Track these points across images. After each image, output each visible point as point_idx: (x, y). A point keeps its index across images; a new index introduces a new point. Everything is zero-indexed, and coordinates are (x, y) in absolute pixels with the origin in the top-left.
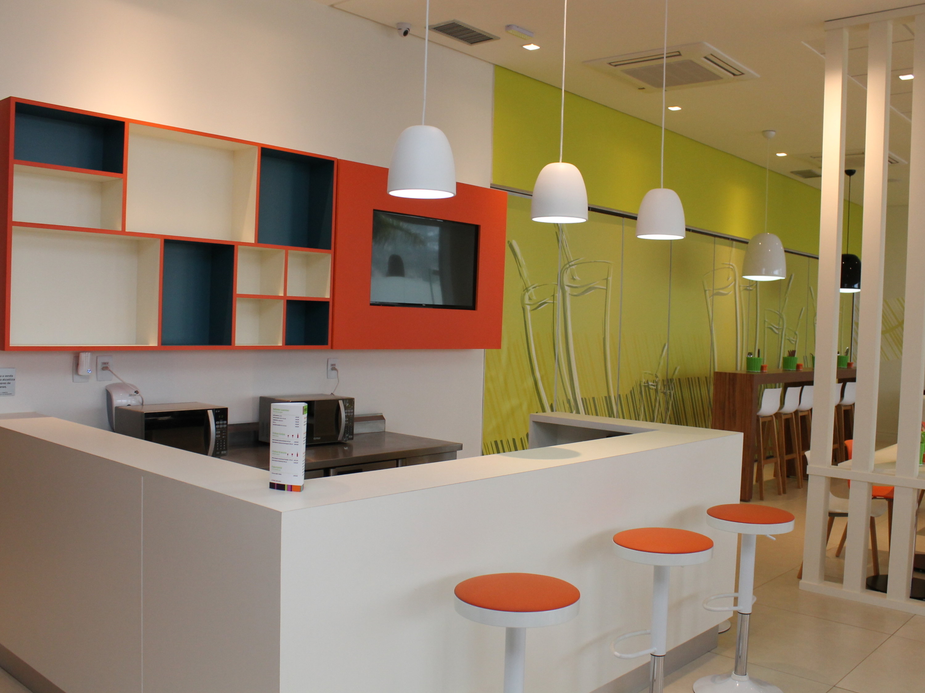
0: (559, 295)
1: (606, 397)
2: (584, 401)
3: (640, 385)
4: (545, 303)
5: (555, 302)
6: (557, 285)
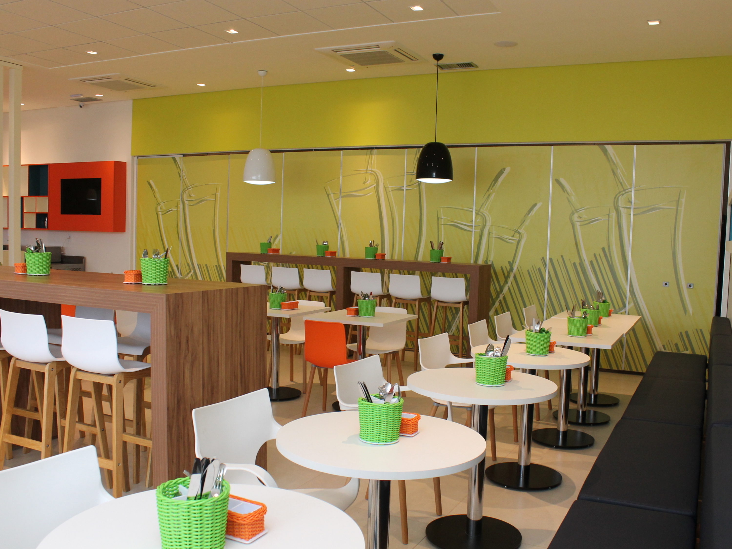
0: (181, 206)
1: (216, 266)
2: (199, 266)
4: (171, 210)
5: (178, 209)
6: (180, 200)
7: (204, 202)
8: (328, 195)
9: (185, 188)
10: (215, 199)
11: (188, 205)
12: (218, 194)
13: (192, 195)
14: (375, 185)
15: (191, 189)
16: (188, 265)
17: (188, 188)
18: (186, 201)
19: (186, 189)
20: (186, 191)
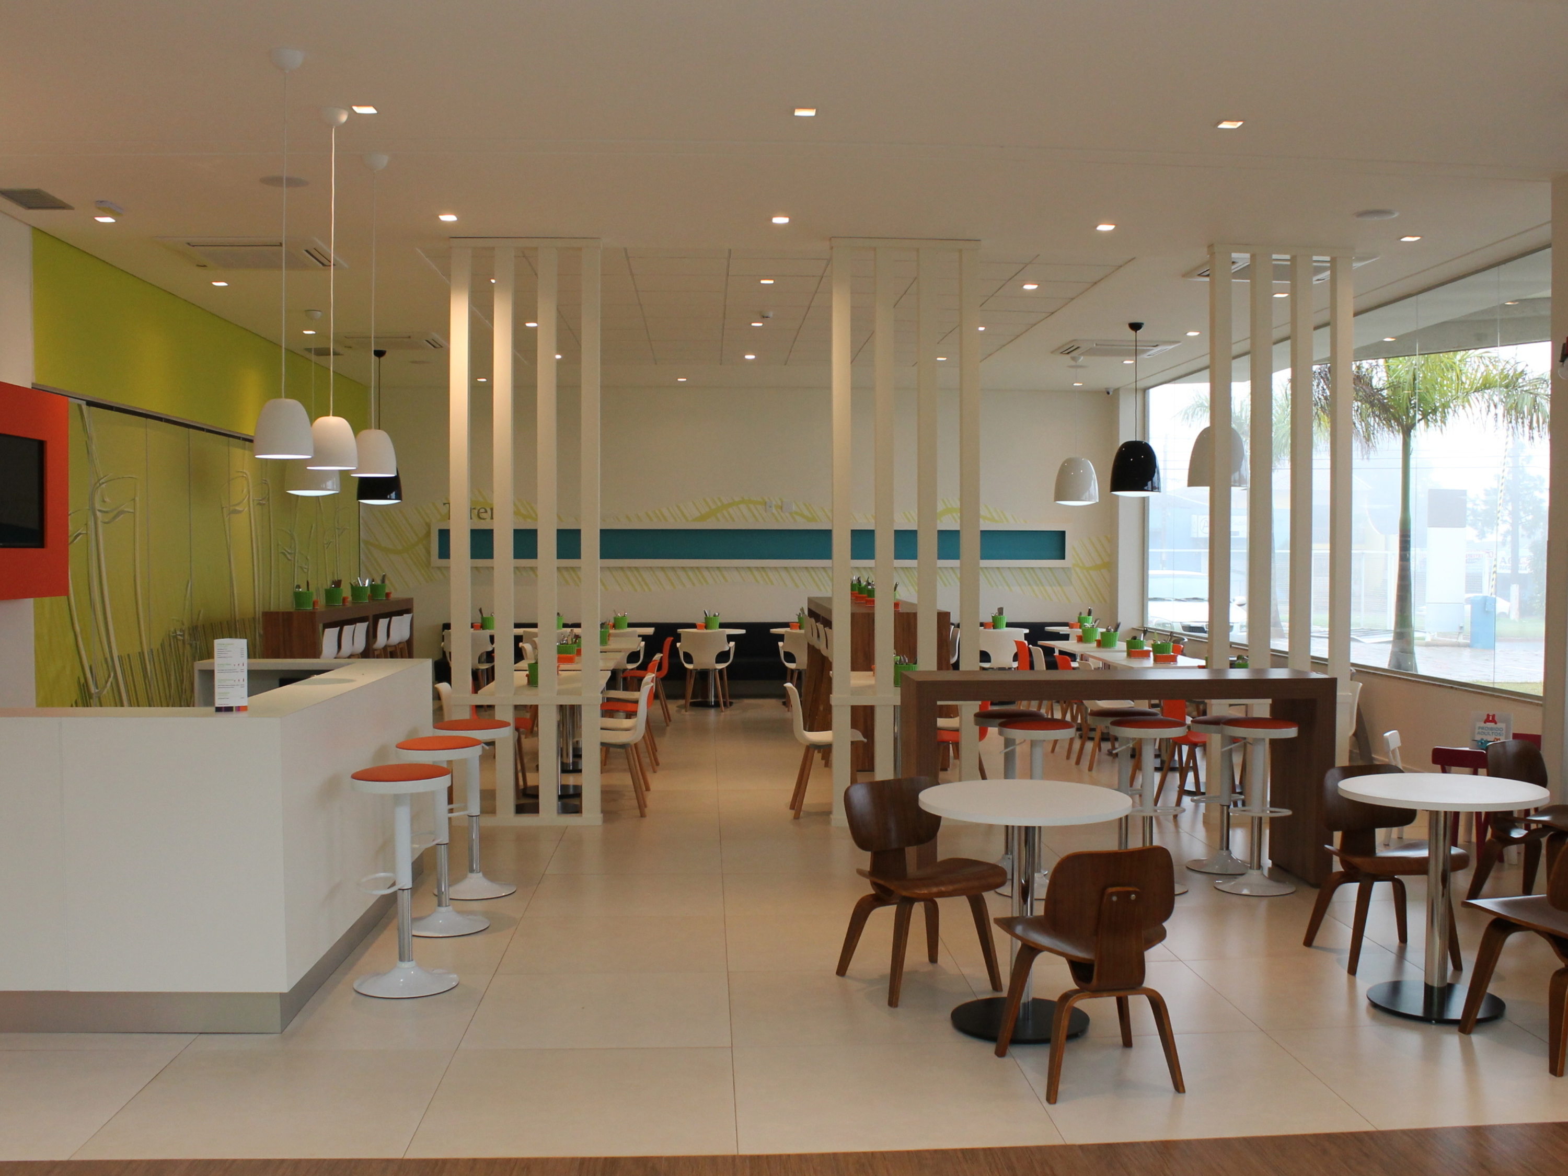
0: (91, 523)
1: (139, 653)
2: (120, 658)
3: (169, 635)
4: (80, 534)
5: (88, 532)
6: (90, 510)
7: (122, 516)
8: (222, 508)
9: (96, 484)
10: (135, 509)
11: (101, 522)
12: (137, 499)
13: (107, 499)
14: (247, 497)
15: (105, 484)
16: (106, 660)
17: (101, 482)
18: (98, 514)
19: (98, 484)
20: (98, 488)
